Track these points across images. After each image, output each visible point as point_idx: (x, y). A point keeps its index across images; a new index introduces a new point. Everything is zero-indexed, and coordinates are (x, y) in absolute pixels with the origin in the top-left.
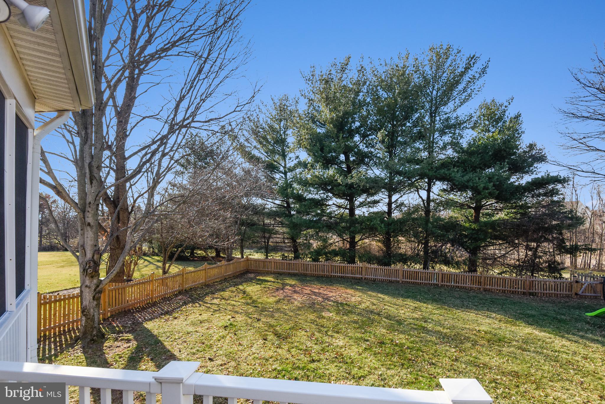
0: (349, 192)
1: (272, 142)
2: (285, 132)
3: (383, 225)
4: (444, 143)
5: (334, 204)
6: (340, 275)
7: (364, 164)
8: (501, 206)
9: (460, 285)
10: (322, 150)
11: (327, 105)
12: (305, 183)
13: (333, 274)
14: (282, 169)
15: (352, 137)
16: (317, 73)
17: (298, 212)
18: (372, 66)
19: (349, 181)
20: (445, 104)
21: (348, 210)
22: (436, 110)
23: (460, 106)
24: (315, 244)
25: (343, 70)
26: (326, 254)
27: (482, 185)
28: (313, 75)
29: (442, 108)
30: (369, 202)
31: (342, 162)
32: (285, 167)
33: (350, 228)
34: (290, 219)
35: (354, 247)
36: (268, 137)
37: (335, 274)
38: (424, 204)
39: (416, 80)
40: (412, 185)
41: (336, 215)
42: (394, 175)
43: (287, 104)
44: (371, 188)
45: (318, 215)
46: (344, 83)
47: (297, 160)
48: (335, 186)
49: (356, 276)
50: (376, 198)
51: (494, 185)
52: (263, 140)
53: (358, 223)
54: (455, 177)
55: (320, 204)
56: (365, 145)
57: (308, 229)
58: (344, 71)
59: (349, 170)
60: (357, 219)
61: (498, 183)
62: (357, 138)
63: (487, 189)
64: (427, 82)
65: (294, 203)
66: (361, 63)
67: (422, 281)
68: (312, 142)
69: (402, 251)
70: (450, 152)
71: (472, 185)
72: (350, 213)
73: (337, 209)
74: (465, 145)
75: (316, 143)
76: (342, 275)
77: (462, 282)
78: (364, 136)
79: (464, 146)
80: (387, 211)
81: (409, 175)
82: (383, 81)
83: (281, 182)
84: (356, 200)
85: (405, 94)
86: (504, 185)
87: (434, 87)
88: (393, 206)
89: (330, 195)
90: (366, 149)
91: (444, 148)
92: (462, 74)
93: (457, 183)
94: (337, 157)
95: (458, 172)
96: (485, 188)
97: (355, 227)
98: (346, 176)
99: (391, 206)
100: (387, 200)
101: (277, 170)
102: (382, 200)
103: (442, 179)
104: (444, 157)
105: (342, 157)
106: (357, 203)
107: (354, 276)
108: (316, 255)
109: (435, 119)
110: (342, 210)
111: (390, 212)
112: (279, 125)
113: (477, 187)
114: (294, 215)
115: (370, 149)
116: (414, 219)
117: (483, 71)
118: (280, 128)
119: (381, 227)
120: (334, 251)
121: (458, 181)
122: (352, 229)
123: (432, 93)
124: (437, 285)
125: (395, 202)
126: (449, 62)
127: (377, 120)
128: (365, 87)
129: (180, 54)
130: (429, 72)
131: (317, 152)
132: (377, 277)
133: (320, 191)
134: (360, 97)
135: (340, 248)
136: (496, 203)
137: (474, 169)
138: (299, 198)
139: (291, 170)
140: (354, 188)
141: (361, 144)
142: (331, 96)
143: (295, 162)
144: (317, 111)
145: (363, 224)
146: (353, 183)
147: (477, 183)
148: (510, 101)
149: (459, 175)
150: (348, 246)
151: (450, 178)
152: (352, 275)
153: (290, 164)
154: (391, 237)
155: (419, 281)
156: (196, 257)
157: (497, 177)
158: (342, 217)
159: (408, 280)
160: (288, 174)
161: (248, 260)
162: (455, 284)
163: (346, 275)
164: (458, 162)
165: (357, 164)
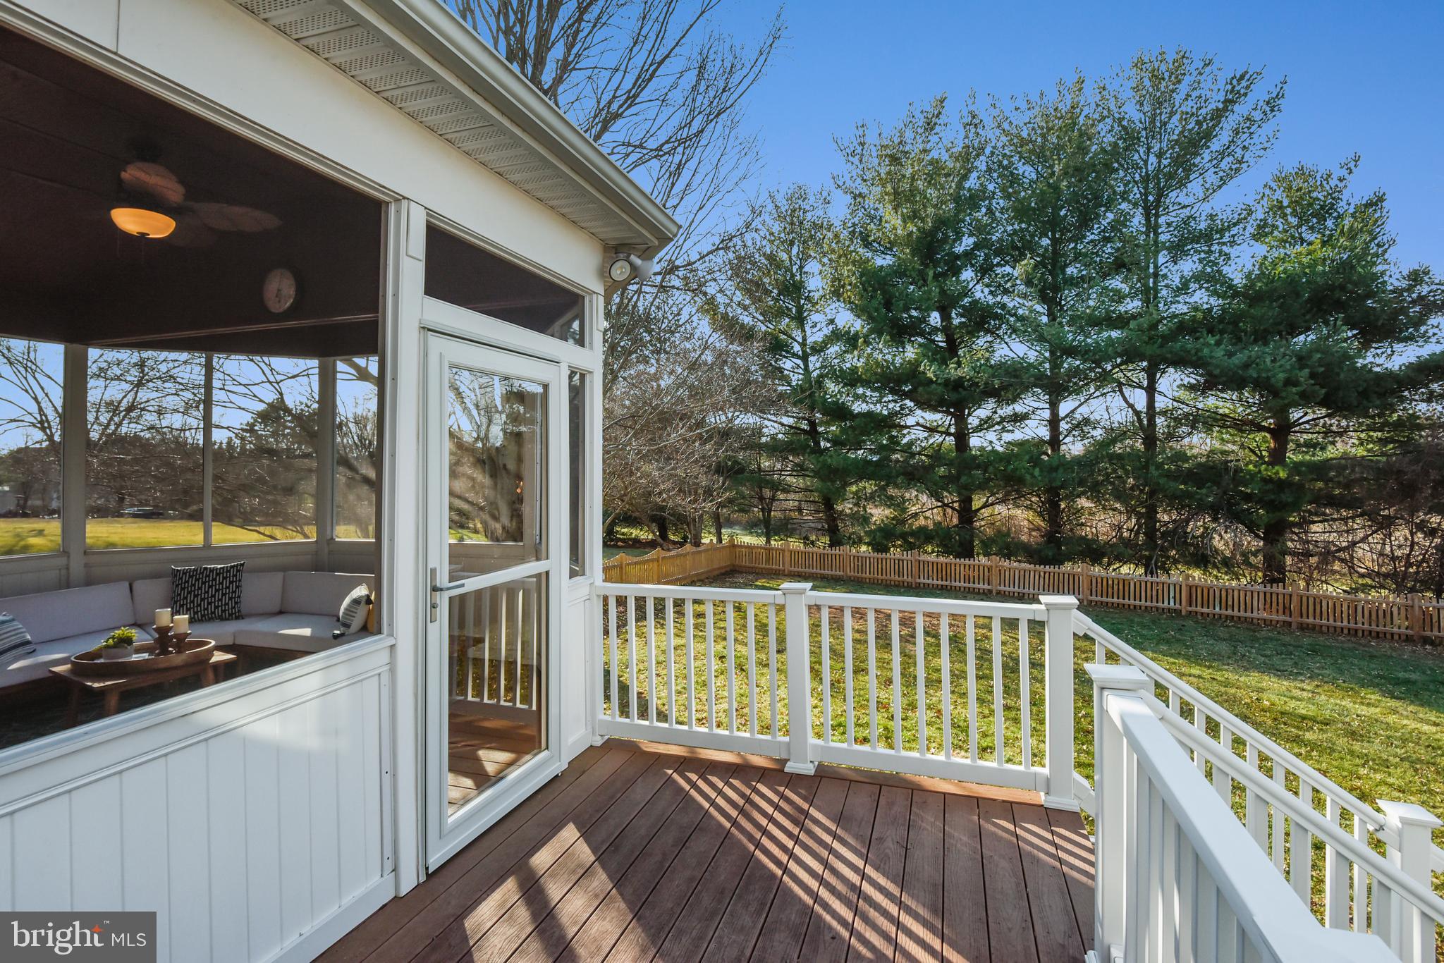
0: (954, 396)
1: (775, 291)
2: (801, 267)
3: (1037, 472)
4: (1182, 277)
5: (918, 424)
6: (940, 582)
7: (988, 331)
8: (1344, 423)
9: (1236, 613)
10: (888, 305)
11: (895, 209)
12: (851, 379)
13: (922, 580)
14: (797, 348)
15: (957, 272)
16: (872, 138)
17: (836, 442)
18: (995, 112)
19: (953, 371)
20: (1182, 184)
21: (952, 438)
22: (1158, 201)
23: (1220, 187)
24: (879, 514)
25: (930, 126)
26: (903, 536)
27: (1281, 376)
28: (862, 144)
29: (1173, 194)
30: (1003, 419)
31: (935, 330)
32: (803, 344)
33: (958, 477)
34: (821, 459)
35: (970, 522)
36: (766, 280)
37: (926, 581)
38: (1140, 420)
39: (1106, 135)
40: (1104, 378)
41: (924, 449)
42: (1061, 357)
43: (805, 205)
44: (1004, 388)
45: (882, 448)
46: (934, 154)
47: (831, 327)
48: (921, 384)
49: (976, 586)
50: (1019, 408)
51: (1313, 375)
52: (754, 289)
53: (978, 467)
54: (1212, 357)
55: (885, 424)
56: (986, 290)
57: (861, 479)
58: (932, 129)
59: (952, 348)
60: (975, 457)
61: (1322, 369)
62: (968, 274)
63: (1296, 384)
64: (1131, 137)
65: (828, 424)
66: (971, 108)
67: (1137, 602)
68: (865, 290)
69: (1087, 532)
70: (1200, 297)
71: (1255, 375)
72: (956, 444)
73: (926, 434)
74: (1238, 280)
75: (875, 291)
76: (944, 583)
77: (1242, 607)
78: (985, 270)
79: (1235, 282)
80: (1048, 438)
81: (1096, 356)
82: (1023, 142)
83: (796, 379)
84: (969, 415)
85: (1078, 171)
86: (1338, 374)
87: (1149, 149)
88: (1064, 426)
89: (909, 403)
90: (990, 297)
91: (1184, 288)
92: (1218, 115)
93: (1217, 372)
94: (924, 320)
95: (1218, 344)
96: (1289, 382)
97: (970, 475)
98: (944, 362)
99: (1058, 426)
100: (1047, 414)
101: (787, 352)
102: (1033, 412)
103: (1179, 362)
104: (1185, 309)
105: (935, 318)
106: (973, 421)
107: (971, 585)
108: (883, 539)
109: (1156, 221)
110: (937, 438)
111: (1055, 442)
112: (789, 252)
113: (1268, 378)
114: (827, 449)
115: (999, 299)
116: (1113, 458)
117: (1272, 105)
118: (790, 259)
119: (1033, 476)
120: (922, 529)
121: (1217, 366)
122: (964, 479)
123: (1146, 162)
124: (1178, 612)
125: (1067, 416)
126: (1183, 88)
127: (1015, 231)
128: (982, 158)
129: (615, 151)
130: (1134, 114)
131: (877, 310)
132: (1026, 590)
133: (886, 395)
134: (972, 183)
135: (938, 524)
136: (1328, 416)
137: (1262, 337)
138: (839, 412)
139: (818, 349)
140: (965, 389)
141: (979, 287)
142: (905, 186)
143: (827, 331)
144: (872, 218)
145: (991, 469)
146: (961, 378)
147: (1270, 370)
148: (1352, 165)
149: (1219, 353)
150: (955, 521)
151: (1200, 358)
152: (967, 585)
153: (815, 336)
154: (1061, 500)
155: (1132, 602)
156: (620, 540)
157: (1319, 356)
158: (937, 455)
159: (1104, 599)
160: (811, 359)
161: (733, 546)
162: (1223, 612)
163: (953, 584)
164: (1221, 319)
165: (969, 333)
